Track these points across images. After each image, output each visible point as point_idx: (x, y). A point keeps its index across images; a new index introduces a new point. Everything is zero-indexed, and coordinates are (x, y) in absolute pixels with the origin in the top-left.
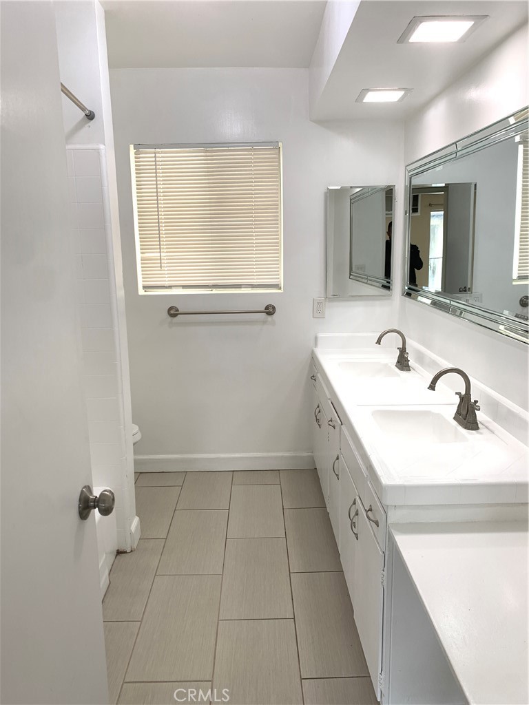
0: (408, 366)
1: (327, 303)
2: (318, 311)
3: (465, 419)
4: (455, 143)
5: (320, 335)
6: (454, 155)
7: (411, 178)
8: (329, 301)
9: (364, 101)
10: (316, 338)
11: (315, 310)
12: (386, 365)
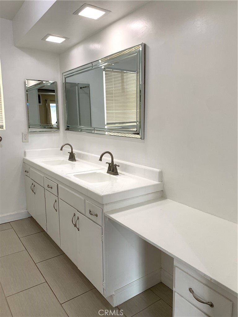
0: (75, 159)
1: (29, 135)
2: (25, 139)
3: (113, 171)
4: (92, 63)
5: (26, 151)
6: (91, 68)
7: (65, 78)
8: (30, 134)
9: (46, 40)
10: (25, 153)
11: (23, 139)
12: (63, 161)
